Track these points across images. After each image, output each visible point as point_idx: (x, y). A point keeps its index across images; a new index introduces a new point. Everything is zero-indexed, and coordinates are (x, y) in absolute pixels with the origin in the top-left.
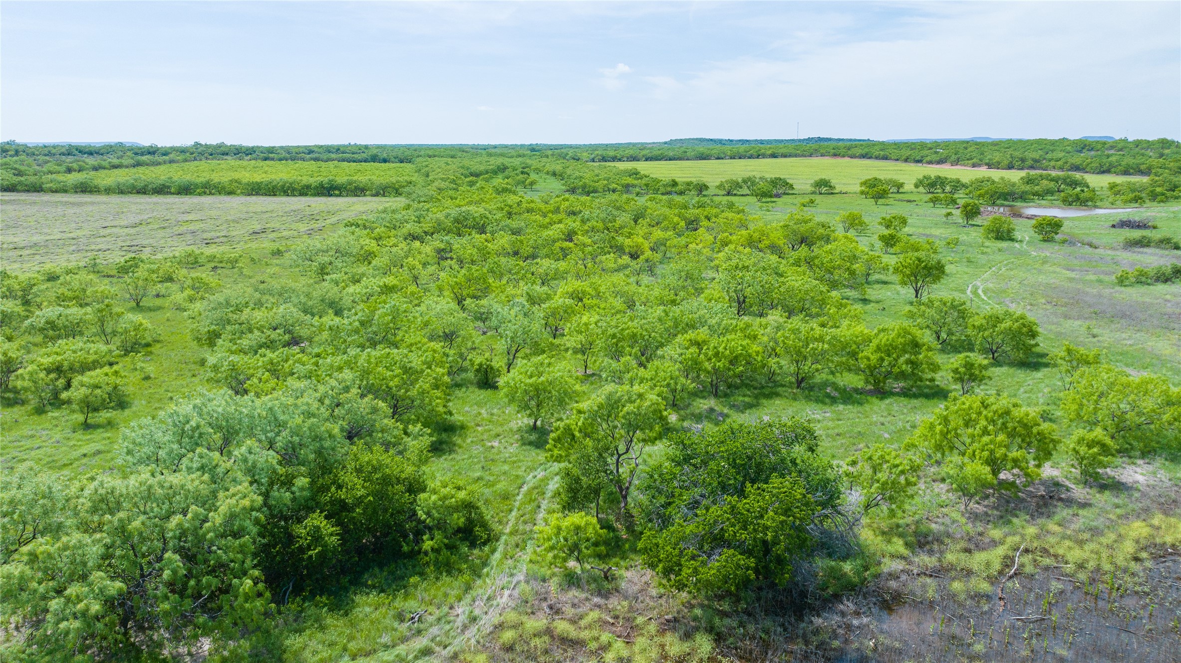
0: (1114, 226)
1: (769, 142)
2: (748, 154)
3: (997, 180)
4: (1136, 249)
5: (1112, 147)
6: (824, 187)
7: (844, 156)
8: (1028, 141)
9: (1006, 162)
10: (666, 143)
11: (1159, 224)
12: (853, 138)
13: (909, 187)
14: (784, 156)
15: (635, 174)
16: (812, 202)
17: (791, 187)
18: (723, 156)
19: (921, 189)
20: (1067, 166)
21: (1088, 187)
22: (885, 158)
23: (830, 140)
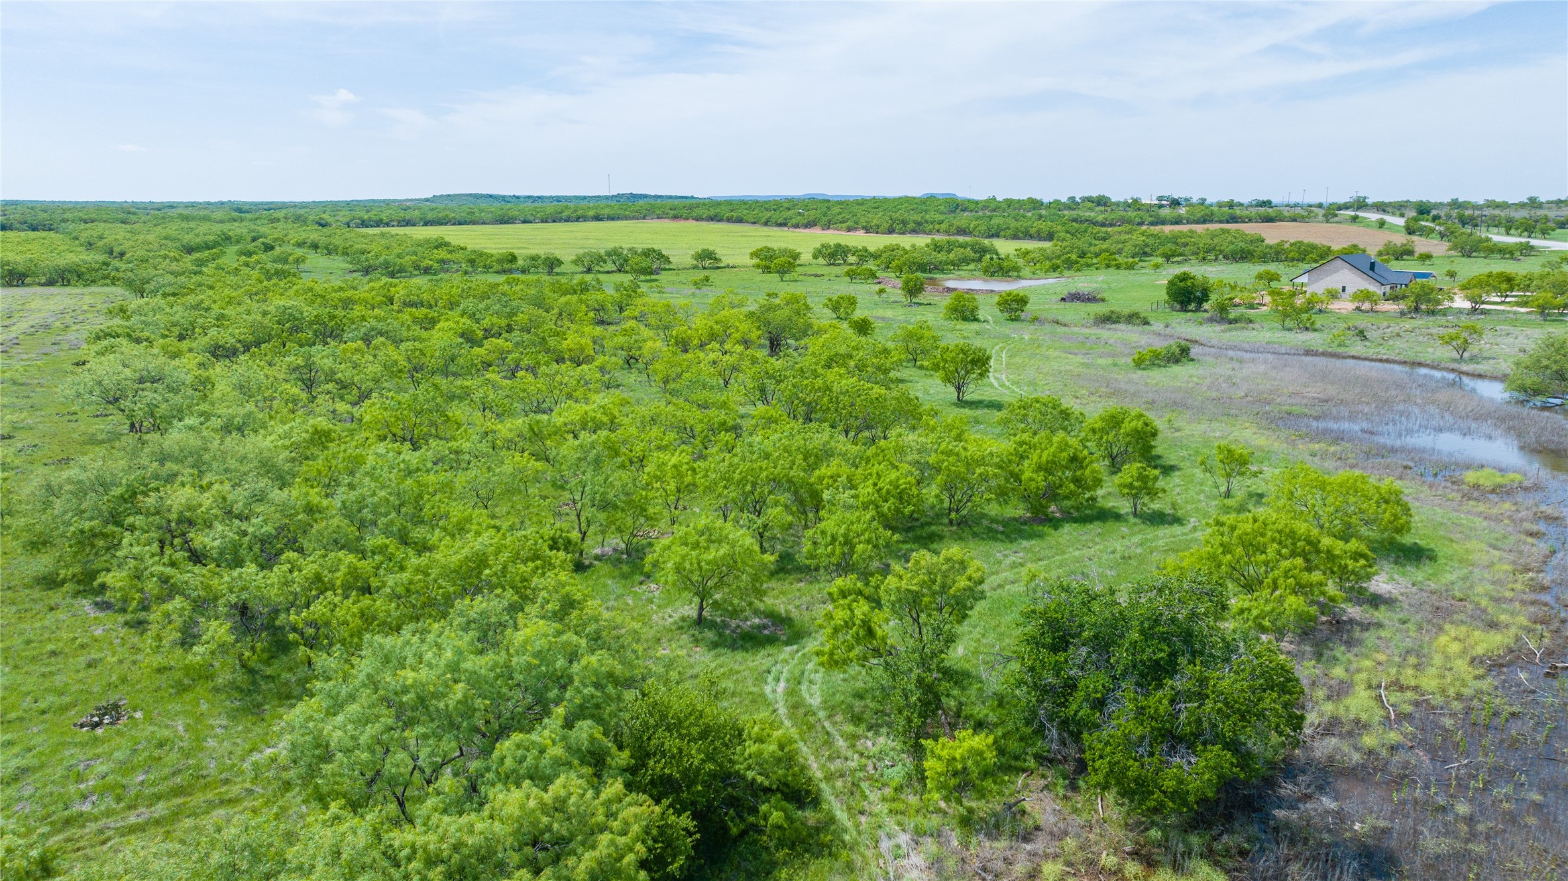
0: (1063, 299)
1: (568, 199)
2: (565, 214)
3: (908, 248)
4: (1108, 326)
5: (985, 208)
6: (707, 259)
7: (686, 219)
8: (895, 199)
9: (886, 225)
10: (427, 200)
11: (1106, 295)
12: (673, 194)
13: (806, 257)
14: (611, 218)
15: (441, 244)
16: (707, 279)
17: (667, 260)
18: (531, 218)
19: (821, 260)
20: (953, 230)
21: (997, 254)
22: (740, 221)
23: (645, 196)
